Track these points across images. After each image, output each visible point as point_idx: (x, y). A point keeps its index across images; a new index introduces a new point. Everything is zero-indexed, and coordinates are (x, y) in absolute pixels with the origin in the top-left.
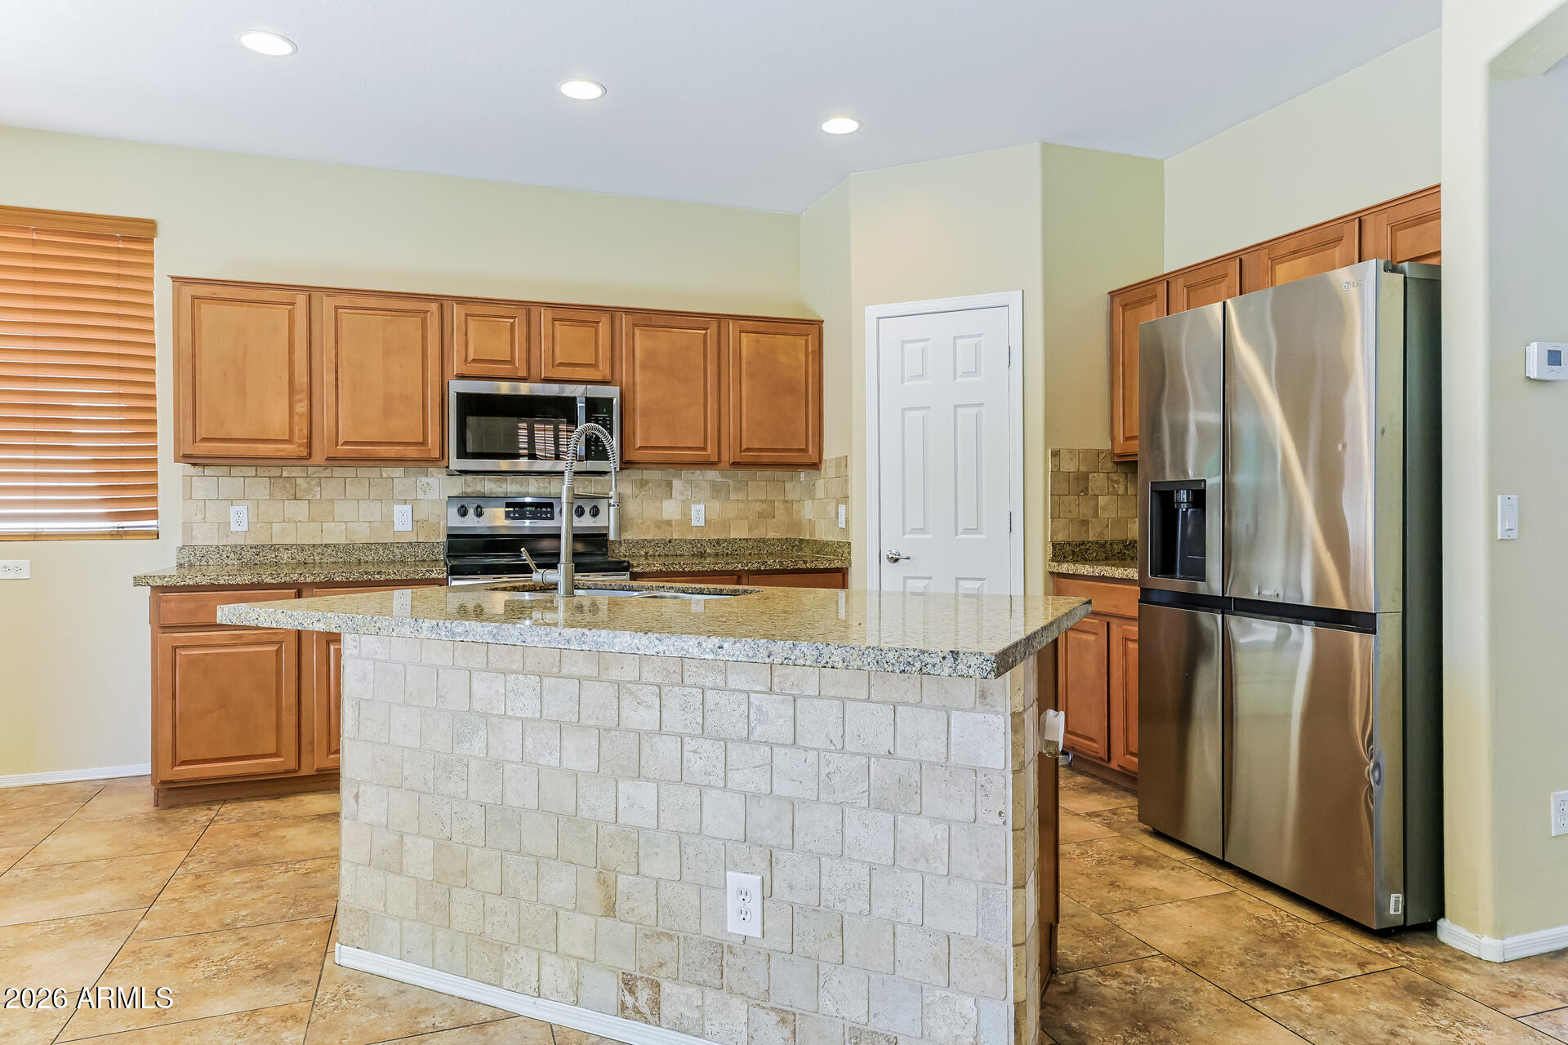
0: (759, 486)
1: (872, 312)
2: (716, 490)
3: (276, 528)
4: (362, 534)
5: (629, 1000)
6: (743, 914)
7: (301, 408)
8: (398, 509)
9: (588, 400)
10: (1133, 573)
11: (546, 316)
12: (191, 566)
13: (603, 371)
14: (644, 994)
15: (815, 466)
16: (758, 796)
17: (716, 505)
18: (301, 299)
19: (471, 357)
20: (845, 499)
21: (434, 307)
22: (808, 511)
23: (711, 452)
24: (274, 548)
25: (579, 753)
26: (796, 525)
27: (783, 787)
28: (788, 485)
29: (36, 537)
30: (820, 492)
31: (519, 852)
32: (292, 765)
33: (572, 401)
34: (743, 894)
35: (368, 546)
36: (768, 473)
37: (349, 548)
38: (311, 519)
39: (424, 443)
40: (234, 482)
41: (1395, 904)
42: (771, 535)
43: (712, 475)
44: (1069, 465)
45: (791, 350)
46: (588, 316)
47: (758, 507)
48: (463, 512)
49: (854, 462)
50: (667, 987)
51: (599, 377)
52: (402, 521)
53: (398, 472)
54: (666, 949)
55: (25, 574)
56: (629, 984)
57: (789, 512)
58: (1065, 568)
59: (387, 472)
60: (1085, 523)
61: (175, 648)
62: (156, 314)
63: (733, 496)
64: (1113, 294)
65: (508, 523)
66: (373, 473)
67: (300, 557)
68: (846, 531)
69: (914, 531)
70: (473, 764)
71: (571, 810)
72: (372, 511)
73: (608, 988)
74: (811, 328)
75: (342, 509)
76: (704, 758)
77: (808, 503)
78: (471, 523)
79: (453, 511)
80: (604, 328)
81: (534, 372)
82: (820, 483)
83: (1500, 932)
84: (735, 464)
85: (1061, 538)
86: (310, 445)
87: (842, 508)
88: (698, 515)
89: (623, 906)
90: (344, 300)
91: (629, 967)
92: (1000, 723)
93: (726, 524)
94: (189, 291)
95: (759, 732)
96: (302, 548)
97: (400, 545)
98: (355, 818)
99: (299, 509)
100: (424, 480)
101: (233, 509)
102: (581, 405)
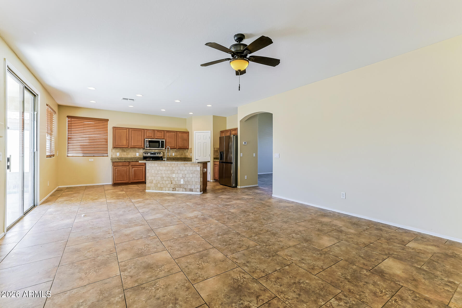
0: (181, 151)
1: (195, 132)
2: (176, 151)
3: (122, 155)
4: (132, 156)
5: (173, 190)
6: (182, 182)
7: (127, 142)
8: (137, 153)
9: (161, 141)
10: (218, 160)
11: (156, 131)
12: (112, 160)
13: (163, 138)
14: (174, 189)
15: (188, 149)
16: (183, 174)
17: (176, 153)
18: (128, 129)
19: (147, 136)
20: (191, 153)
21: (143, 130)
22: (187, 154)
23: (175, 147)
24: (122, 158)
25: (169, 172)
26: (186, 156)
27: (185, 173)
28: (185, 151)
29: (94, 156)
30: (188, 152)
31: (164, 180)
32: (128, 182)
33: (159, 141)
34: (182, 181)
35: (133, 158)
36: (182, 150)
37: (131, 158)
38: (127, 155)
39: (142, 146)
40: (117, 150)
41: (234, 185)
42: (182, 157)
43: (175, 150)
44: (216, 149)
45: (185, 135)
46: (161, 131)
47: (181, 154)
48: (145, 154)
49: (192, 149)
50: (176, 188)
51: (162, 138)
52: (137, 155)
53: (137, 149)
54: (176, 185)
55: (93, 161)
56: (173, 189)
57: (185, 154)
58: (215, 160)
59: (136, 149)
60: (217, 156)
61: (116, 168)
62: (108, 130)
63: (178, 152)
64: (221, 131)
65: (151, 155)
66: (134, 149)
67: (125, 159)
68: (191, 156)
69: (199, 156)
70: (160, 174)
71: (168, 176)
72: (134, 154)
73: (172, 189)
74: (187, 133)
75: (130, 153)
76: (179, 172)
77: (187, 153)
78: (146, 155)
79: (144, 154)
80: (163, 133)
81: (155, 138)
82: (188, 151)
83: (240, 186)
84: (178, 148)
85: (215, 157)
86: (128, 146)
87: (191, 154)
88: (173, 154)
89: (173, 183)
90: (132, 129)
91: (173, 187)
92: (199, 168)
93: (177, 156)
94: (115, 128)
95: (183, 169)
96: (125, 158)
97: (137, 158)
98: (148, 179)
99: (125, 153)
100: (140, 150)
101: (117, 153)
102: (160, 141)
